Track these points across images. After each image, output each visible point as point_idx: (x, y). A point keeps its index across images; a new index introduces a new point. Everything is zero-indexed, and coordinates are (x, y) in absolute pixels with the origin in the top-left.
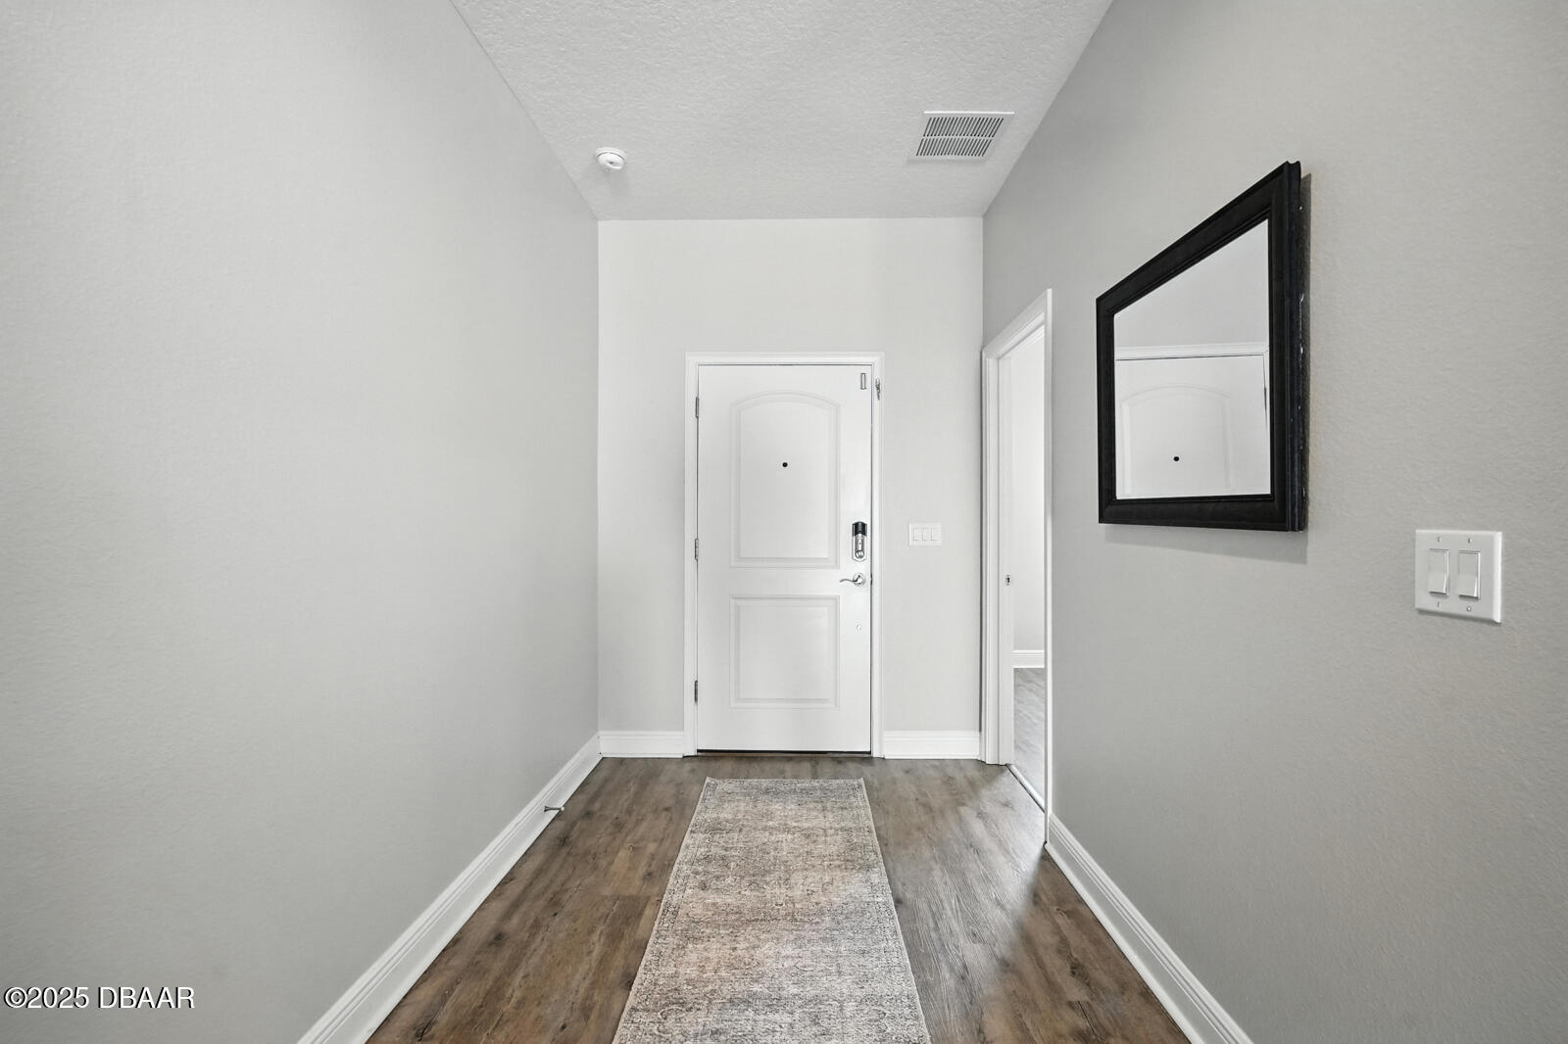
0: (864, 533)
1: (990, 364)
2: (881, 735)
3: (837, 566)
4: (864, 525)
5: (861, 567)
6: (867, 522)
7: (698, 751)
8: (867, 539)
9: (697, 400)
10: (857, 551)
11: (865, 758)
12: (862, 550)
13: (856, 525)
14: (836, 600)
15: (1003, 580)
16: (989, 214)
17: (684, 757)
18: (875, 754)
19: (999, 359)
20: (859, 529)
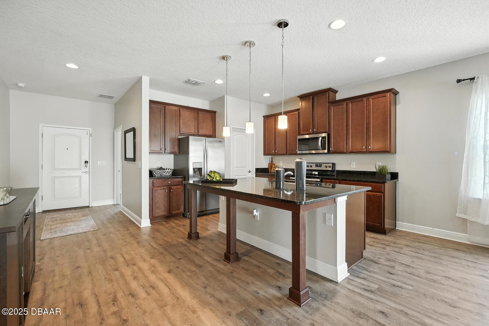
0: (87, 163)
1: (115, 132)
2: (92, 202)
3: (81, 169)
4: (87, 161)
5: (87, 170)
6: (88, 161)
7: (43, 211)
8: (88, 164)
9: (42, 134)
10: (86, 166)
11: (88, 207)
12: (87, 166)
13: (85, 161)
14: (81, 176)
15: (118, 171)
16: (115, 105)
17: (39, 213)
18: (90, 206)
19: (117, 131)
20: (86, 162)
